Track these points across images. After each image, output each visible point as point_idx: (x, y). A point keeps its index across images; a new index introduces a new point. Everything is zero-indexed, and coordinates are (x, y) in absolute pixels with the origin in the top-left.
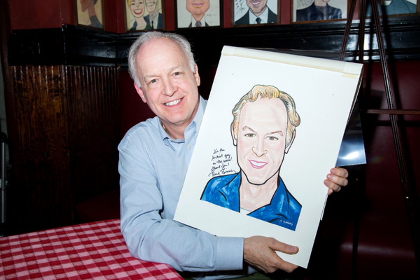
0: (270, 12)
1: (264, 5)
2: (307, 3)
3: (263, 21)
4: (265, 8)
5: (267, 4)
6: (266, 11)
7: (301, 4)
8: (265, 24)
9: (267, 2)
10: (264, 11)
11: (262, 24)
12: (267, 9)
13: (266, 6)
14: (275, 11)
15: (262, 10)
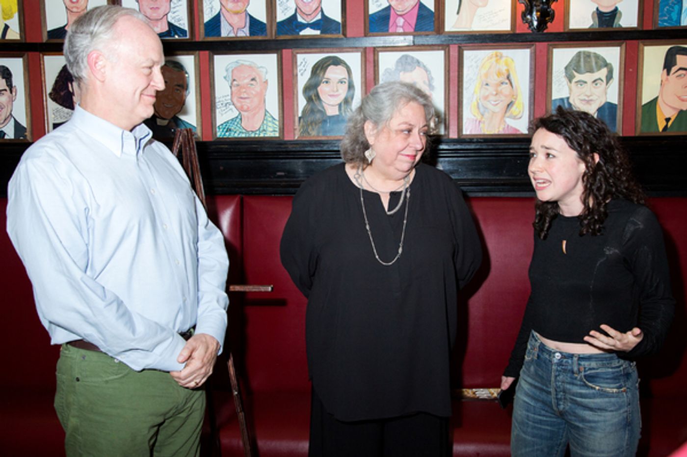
0: (17, 125)
1: (8, 114)
2: (66, 115)
3: (8, 135)
4: (9, 119)
5: (12, 113)
6: (12, 122)
7: (58, 116)
8: (10, 140)
9: (11, 111)
10: (9, 121)
11: (7, 140)
12: (13, 119)
13: (11, 114)
14: (24, 122)
15: (5, 120)
